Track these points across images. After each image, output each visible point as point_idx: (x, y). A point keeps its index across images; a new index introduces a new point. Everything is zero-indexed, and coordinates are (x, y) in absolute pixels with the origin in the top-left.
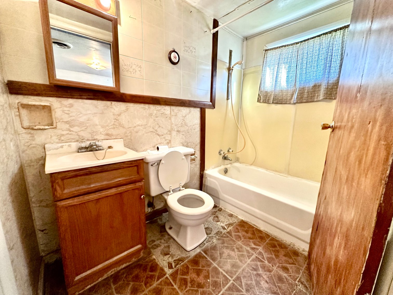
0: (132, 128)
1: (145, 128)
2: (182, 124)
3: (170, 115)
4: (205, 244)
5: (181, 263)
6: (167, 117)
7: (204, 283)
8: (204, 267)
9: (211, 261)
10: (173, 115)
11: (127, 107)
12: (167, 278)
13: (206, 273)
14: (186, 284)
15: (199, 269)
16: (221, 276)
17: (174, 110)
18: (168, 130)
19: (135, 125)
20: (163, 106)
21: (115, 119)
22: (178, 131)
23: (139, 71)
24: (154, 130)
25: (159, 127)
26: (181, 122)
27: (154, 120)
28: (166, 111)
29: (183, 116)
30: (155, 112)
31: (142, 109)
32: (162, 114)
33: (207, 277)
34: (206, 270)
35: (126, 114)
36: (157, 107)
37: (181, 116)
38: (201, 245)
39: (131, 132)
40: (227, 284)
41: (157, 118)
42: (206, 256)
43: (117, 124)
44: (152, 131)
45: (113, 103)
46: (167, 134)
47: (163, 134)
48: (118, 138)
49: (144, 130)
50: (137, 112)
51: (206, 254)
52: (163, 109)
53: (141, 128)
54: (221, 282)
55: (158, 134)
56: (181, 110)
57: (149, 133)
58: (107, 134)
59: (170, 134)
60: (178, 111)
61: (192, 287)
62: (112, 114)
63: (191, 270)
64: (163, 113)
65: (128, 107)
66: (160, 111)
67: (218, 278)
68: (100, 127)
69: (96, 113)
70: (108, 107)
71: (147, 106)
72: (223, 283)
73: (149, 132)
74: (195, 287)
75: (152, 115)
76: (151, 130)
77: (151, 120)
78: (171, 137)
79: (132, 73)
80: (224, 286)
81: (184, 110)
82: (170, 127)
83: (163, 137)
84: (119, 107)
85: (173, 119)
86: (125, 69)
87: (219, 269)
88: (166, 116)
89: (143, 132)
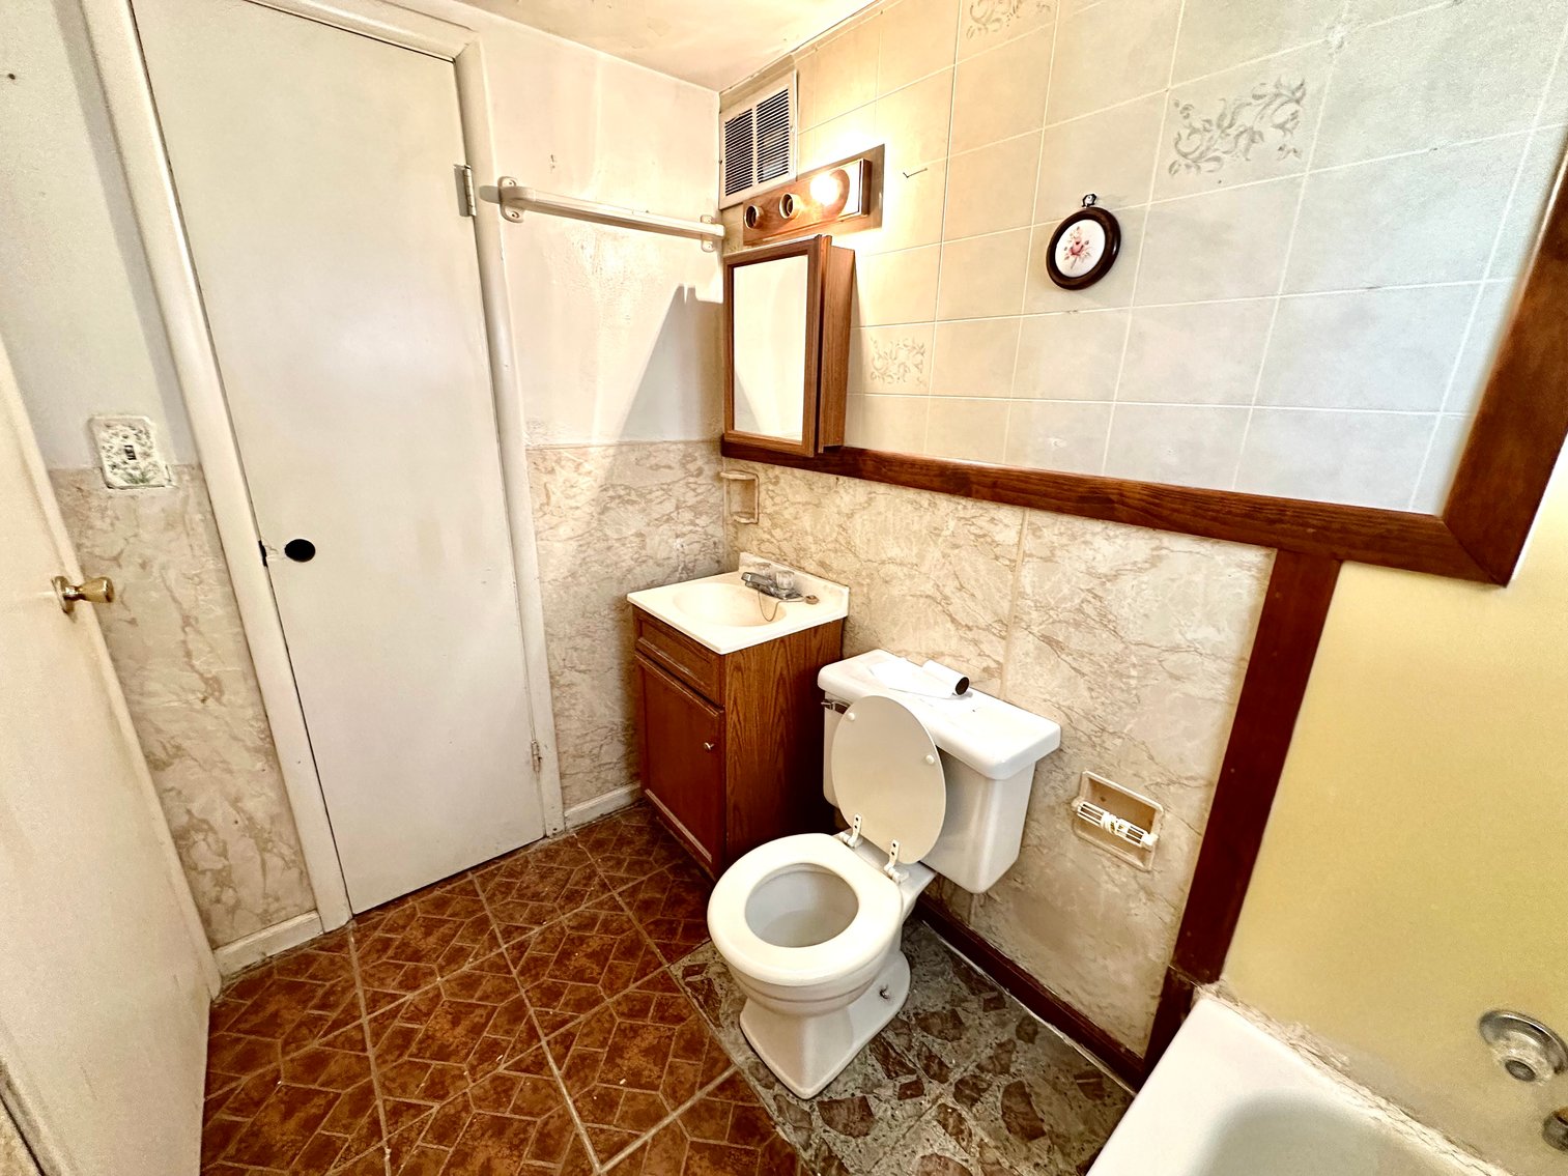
0: (876, 564)
1: (911, 577)
2: (1080, 610)
3: (1015, 550)
4: (768, 1086)
5: (696, 998)
6: (997, 558)
7: (619, 1066)
8: (671, 1073)
9: (688, 1104)
10: (1031, 555)
11: (870, 493)
12: (660, 964)
13: (650, 1076)
14: (632, 1014)
15: (666, 1056)
16: (626, 1131)
17: (1039, 529)
18: (996, 614)
19: (884, 557)
20: (986, 505)
21: (841, 526)
22: (1048, 640)
23: (917, 366)
24: (939, 597)
25: (961, 588)
26: (1077, 601)
27: (945, 556)
28: (998, 528)
29: (1090, 572)
30: (952, 524)
31: (910, 507)
32: (978, 536)
33: (635, 1079)
34: (660, 1077)
35: (865, 517)
36: (960, 507)
37: (1083, 568)
38: (762, 1071)
39: (870, 576)
40: (594, 1144)
41: (957, 551)
42: (710, 1087)
43: (843, 542)
44: (930, 593)
45: (842, 479)
46: (988, 628)
47: (971, 624)
48: (841, 581)
49: (908, 582)
50: (894, 515)
51: (721, 1088)
52: (987, 517)
53: (900, 572)
54: (605, 1127)
55: (950, 616)
56: (1088, 537)
57: (922, 600)
58: (822, 564)
59: (1003, 638)
60: (1064, 540)
61: (619, 1029)
62: (836, 510)
63: (669, 1029)
64: (984, 536)
65: (873, 495)
66: (973, 524)
67: (623, 1118)
68: (810, 539)
69: (809, 503)
70: (830, 488)
71: (925, 497)
72: (602, 1131)
73: (921, 596)
74: (616, 1039)
75: (939, 535)
76: (929, 588)
77: (934, 553)
78: (1007, 650)
79: (895, 377)
80: (592, 1133)
81: (1108, 538)
82: (1006, 605)
83: (970, 635)
84: (851, 491)
85: (1028, 576)
86: (877, 369)
87: (653, 1131)
88: (998, 550)
89: (904, 588)
